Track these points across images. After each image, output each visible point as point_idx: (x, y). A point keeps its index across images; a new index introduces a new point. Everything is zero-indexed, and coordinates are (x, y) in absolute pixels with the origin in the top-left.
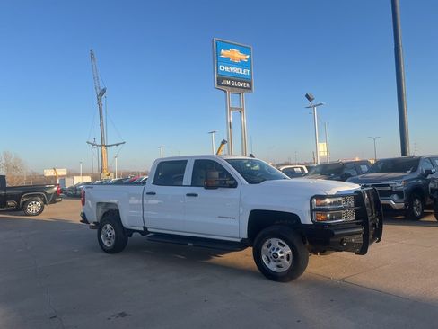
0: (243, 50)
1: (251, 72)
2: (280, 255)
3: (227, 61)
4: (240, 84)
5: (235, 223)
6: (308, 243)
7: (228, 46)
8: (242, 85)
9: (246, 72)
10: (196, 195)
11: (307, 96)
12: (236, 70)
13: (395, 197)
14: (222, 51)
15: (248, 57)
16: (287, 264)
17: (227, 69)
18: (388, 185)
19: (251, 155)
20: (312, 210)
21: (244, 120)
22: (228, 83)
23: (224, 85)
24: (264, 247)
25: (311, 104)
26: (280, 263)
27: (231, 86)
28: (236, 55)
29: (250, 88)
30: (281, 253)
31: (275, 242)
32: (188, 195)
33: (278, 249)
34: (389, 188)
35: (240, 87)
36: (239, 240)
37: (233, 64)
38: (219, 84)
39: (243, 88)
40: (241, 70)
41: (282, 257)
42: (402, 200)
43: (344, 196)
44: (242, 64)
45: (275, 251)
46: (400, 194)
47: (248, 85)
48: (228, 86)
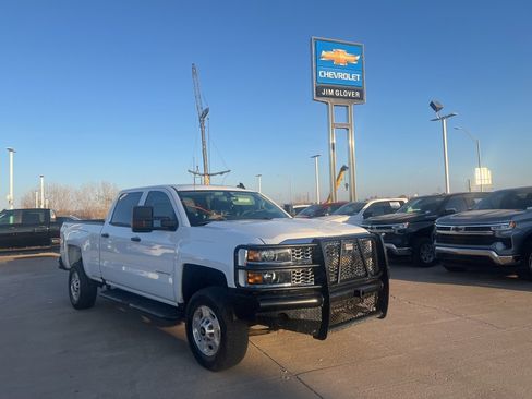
0: (351, 49)
1: (362, 78)
2: (208, 331)
3: (330, 65)
4: (347, 94)
7: (330, 46)
8: (352, 95)
9: (355, 77)
10: (139, 240)
11: (432, 105)
12: (341, 76)
13: (499, 246)
14: (323, 53)
15: (358, 57)
16: (216, 344)
17: (329, 75)
18: (489, 229)
19: (241, 186)
20: (237, 268)
22: (331, 92)
23: (325, 96)
24: (196, 319)
25: (438, 115)
26: (209, 343)
27: (334, 97)
28: (342, 56)
29: (361, 98)
30: (211, 328)
31: (206, 311)
33: (207, 322)
34: (490, 233)
35: (348, 98)
36: (176, 305)
37: (338, 68)
38: (319, 94)
39: (351, 98)
40: (348, 75)
41: (211, 334)
42: (510, 251)
44: (349, 68)
45: (204, 325)
46: (507, 242)
47: (358, 94)
48: (331, 96)
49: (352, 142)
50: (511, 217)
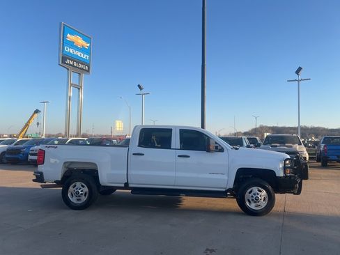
0: (85, 38)
1: (90, 58)
2: (260, 198)
3: (72, 44)
4: (80, 66)
5: (225, 177)
7: (73, 32)
8: (81, 68)
9: (86, 57)
11: (139, 86)
12: (78, 53)
14: (68, 35)
15: (88, 45)
17: (71, 51)
20: (285, 168)
21: (82, 96)
22: (71, 63)
23: (67, 64)
24: (247, 194)
25: (141, 92)
27: (73, 66)
28: (79, 41)
29: (88, 71)
30: (260, 196)
31: (255, 189)
32: (179, 156)
33: (258, 194)
36: (224, 190)
37: (76, 48)
38: (64, 61)
39: (83, 69)
40: (82, 55)
44: (83, 50)
47: (87, 68)
48: (70, 65)
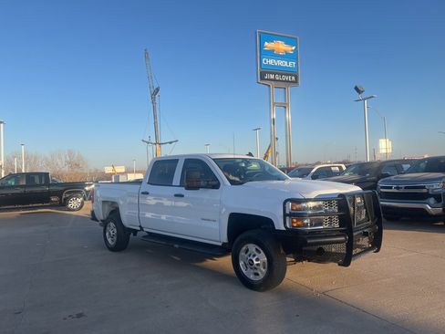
0: (288, 41)
1: (297, 64)
2: (255, 262)
3: (271, 54)
4: (285, 78)
5: (215, 226)
6: (282, 251)
7: (272, 38)
8: (287, 79)
9: (292, 64)
10: (183, 196)
11: (356, 89)
12: (280, 63)
13: (432, 200)
14: (266, 43)
15: (294, 48)
16: (263, 271)
17: (271, 62)
18: (424, 187)
19: (250, 154)
20: (285, 215)
22: (272, 77)
23: (267, 80)
24: (242, 253)
25: (360, 97)
26: (255, 271)
27: (275, 80)
28: (281, 46)
29: (296, 82)
30: (257, 260)
31: (252, 247)
32: (176, 195)
33: (254, 256)
34: (425, 191)
35: (285, 81)
36: (220, 244)
37: (278, 57)
38: (262, 78)
39: (288, 81)
40: (286, 63)
41: (258, 265)
42: (440, 204)
43: (327, 200)
44: (287, 57)
45: (251, 258)
46: (438, 197)
47: (293, 78)
48: (272, 80)
49: (289, 116)
50: (440, 179)
